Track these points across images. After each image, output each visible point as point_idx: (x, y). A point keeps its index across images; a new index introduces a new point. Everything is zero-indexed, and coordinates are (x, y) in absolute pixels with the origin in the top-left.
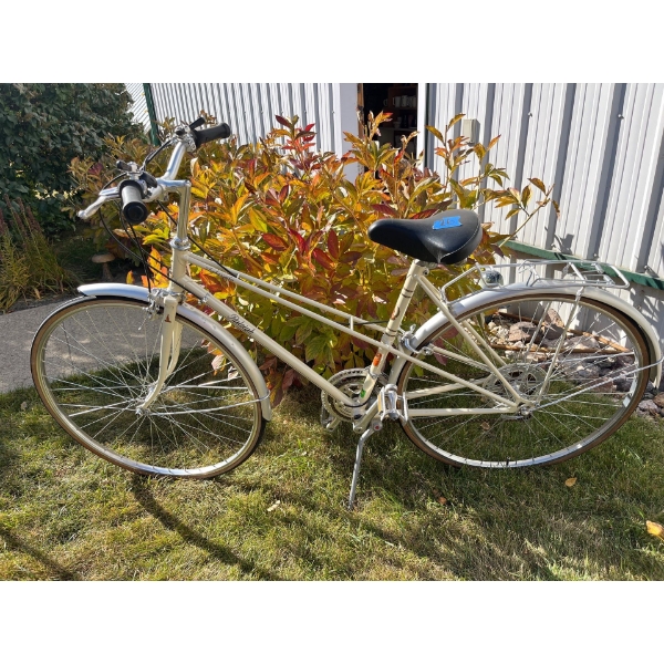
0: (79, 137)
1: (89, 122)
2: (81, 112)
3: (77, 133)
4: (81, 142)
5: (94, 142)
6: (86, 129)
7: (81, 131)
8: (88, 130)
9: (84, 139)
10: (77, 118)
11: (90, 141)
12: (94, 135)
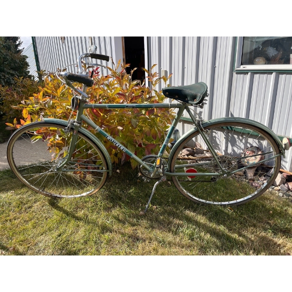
0: (4, 79)
1: (8, 73)
2: (5, 69)
3: (3, 77)
4: (4, 81)
5: (10, 81)
6: (7, 76)
7: (5, 76)
8: (8, 76)
9: (6, 80)
10: (3, 71)
11: (8, 81)
12: (11, 78)
